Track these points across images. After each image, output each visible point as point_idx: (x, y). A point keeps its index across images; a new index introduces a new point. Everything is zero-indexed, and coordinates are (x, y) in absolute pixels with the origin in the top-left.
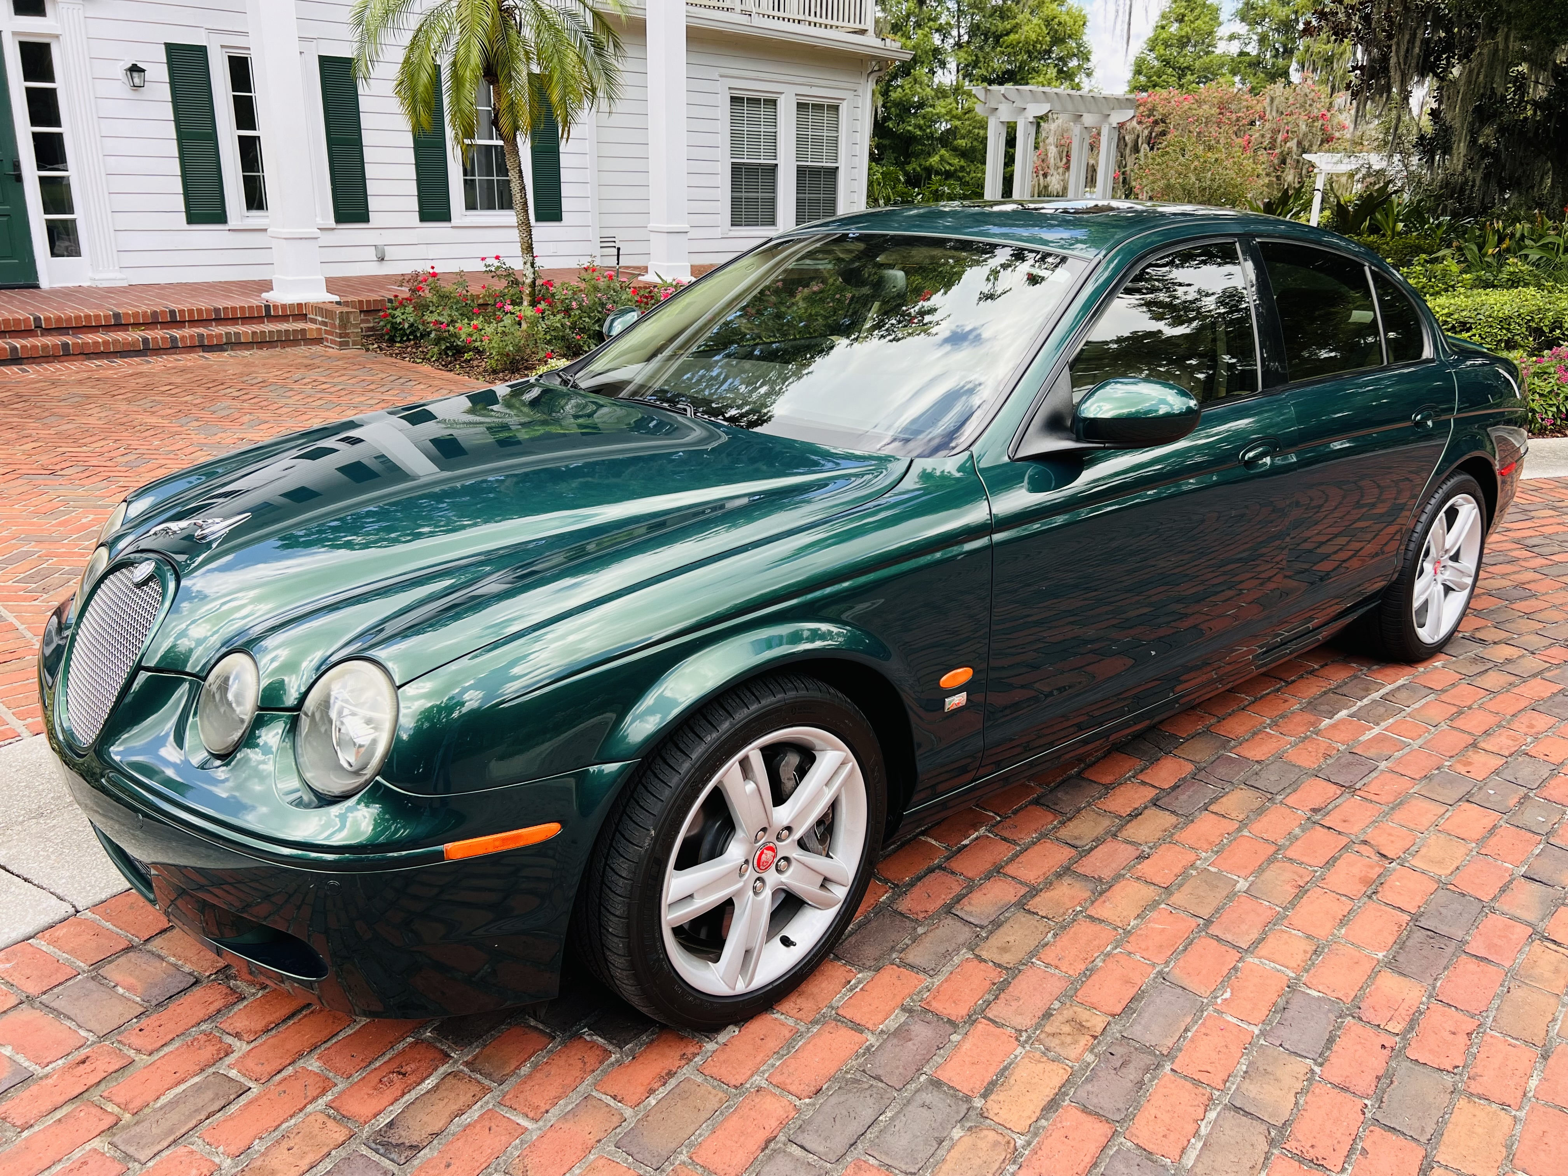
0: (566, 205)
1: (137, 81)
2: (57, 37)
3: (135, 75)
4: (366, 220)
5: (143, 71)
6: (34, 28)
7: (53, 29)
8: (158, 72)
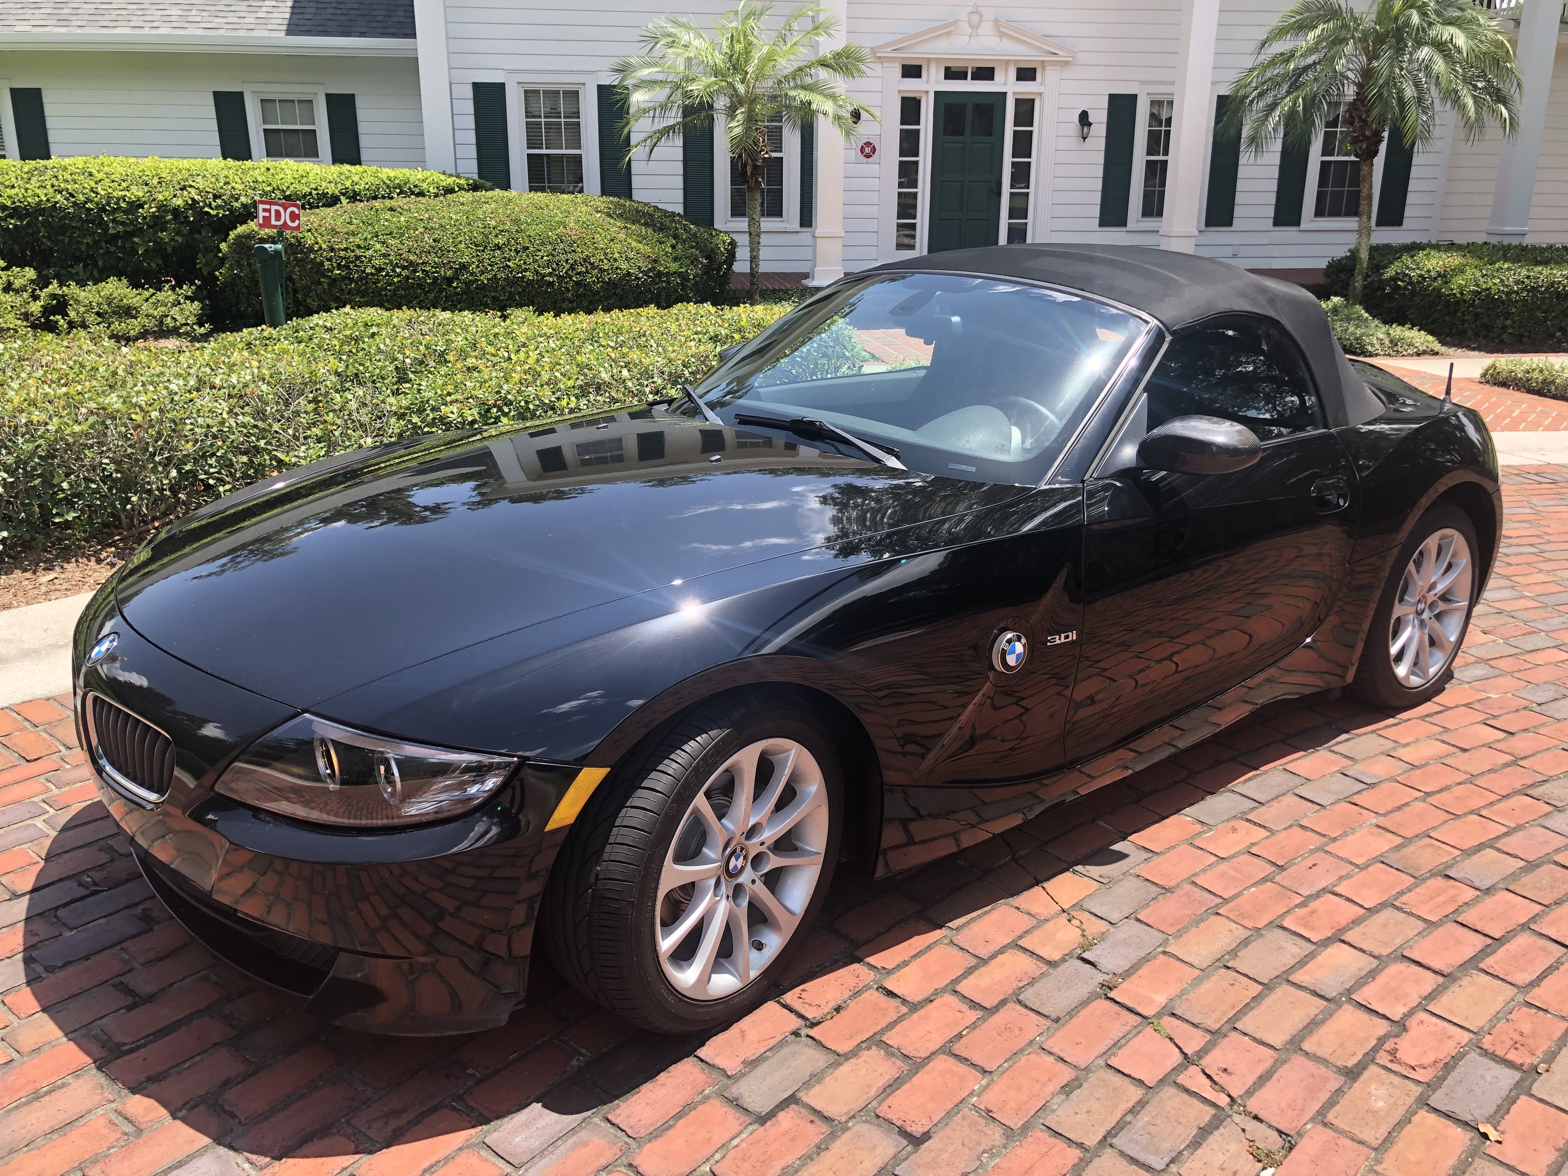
0: (1408, 212)
2: (1040, 94)
6: (1026, 88)
7: (1041, 89)
8: (1099, 116)
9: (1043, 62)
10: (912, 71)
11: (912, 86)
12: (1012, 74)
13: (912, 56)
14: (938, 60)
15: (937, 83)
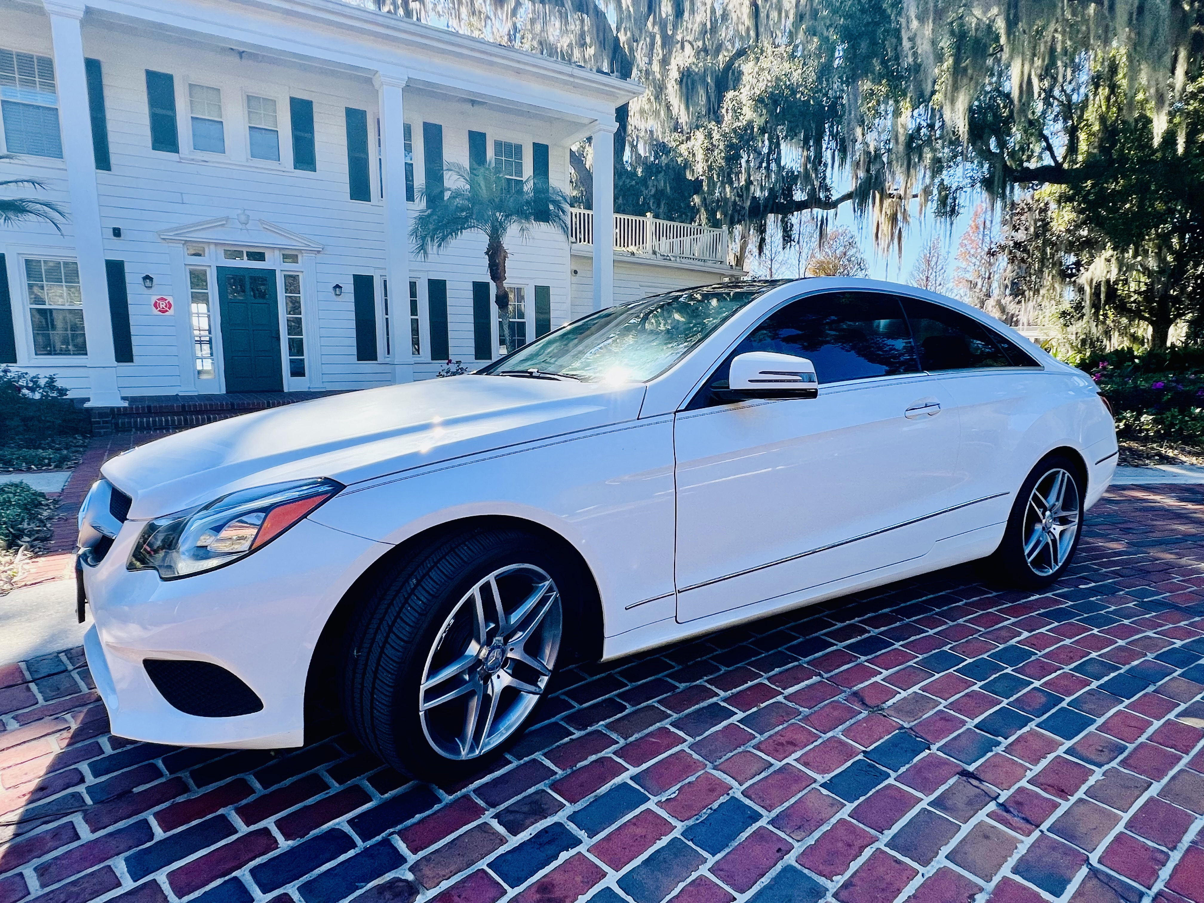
2: (302, 272)
3: (338, 289)
4: (447, 359)
5: (341, 287)
6: (290, 267)
7: (301, 269)
8: (349, 287)
9: (300, 250)
11: (197, 261)
12: (279, 257)
13: (194, 240)
15: (217, 260)
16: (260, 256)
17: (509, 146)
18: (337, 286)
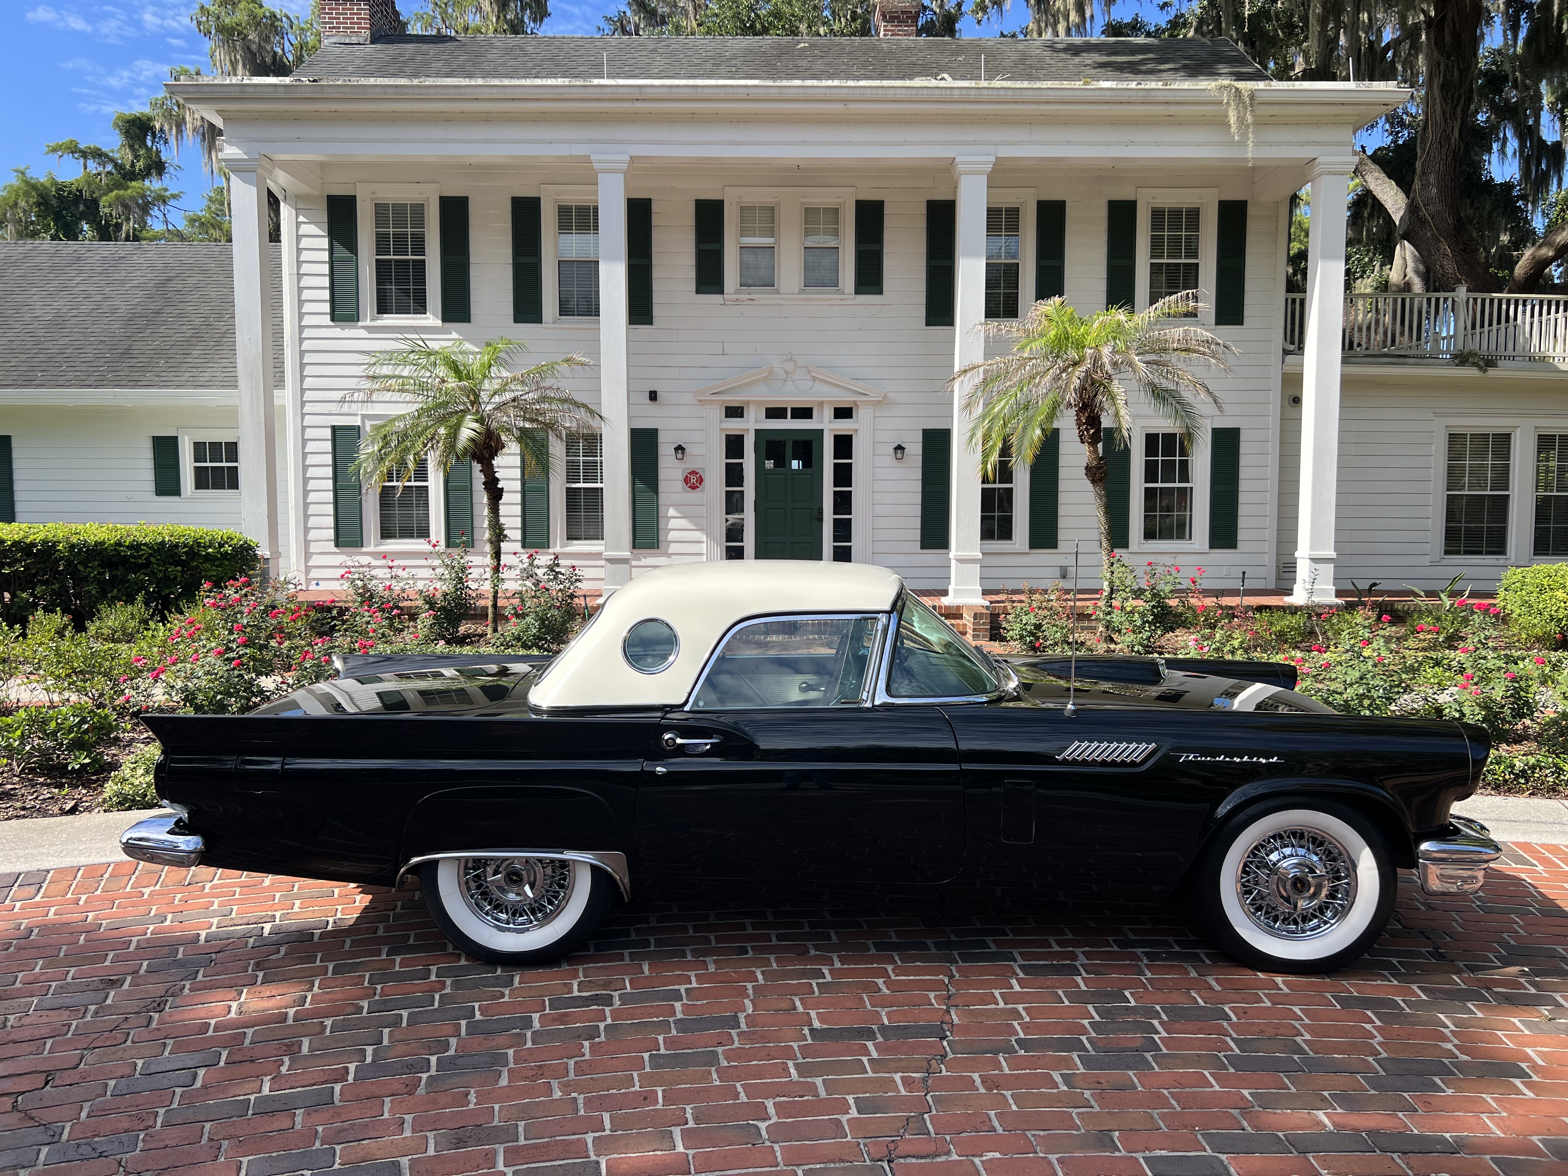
0: (1242, 535)
1: (899, 456)
2: (856, 430)
3: (899, 451)
4: (1054, 546)
5: (904, 449)
6: (844, 426)
7: (855, 426)
8: (915, 449)
9: (855, 402)
10: (735, 412)
11: (735, 425)
12: (829, 413)
13: (734, 400)
14: (758, 403)
15: (756, 422)
16: (805, 413)
17: (1175, 213)
18: (899, 448)
